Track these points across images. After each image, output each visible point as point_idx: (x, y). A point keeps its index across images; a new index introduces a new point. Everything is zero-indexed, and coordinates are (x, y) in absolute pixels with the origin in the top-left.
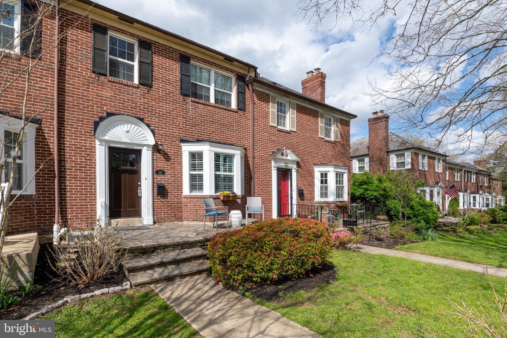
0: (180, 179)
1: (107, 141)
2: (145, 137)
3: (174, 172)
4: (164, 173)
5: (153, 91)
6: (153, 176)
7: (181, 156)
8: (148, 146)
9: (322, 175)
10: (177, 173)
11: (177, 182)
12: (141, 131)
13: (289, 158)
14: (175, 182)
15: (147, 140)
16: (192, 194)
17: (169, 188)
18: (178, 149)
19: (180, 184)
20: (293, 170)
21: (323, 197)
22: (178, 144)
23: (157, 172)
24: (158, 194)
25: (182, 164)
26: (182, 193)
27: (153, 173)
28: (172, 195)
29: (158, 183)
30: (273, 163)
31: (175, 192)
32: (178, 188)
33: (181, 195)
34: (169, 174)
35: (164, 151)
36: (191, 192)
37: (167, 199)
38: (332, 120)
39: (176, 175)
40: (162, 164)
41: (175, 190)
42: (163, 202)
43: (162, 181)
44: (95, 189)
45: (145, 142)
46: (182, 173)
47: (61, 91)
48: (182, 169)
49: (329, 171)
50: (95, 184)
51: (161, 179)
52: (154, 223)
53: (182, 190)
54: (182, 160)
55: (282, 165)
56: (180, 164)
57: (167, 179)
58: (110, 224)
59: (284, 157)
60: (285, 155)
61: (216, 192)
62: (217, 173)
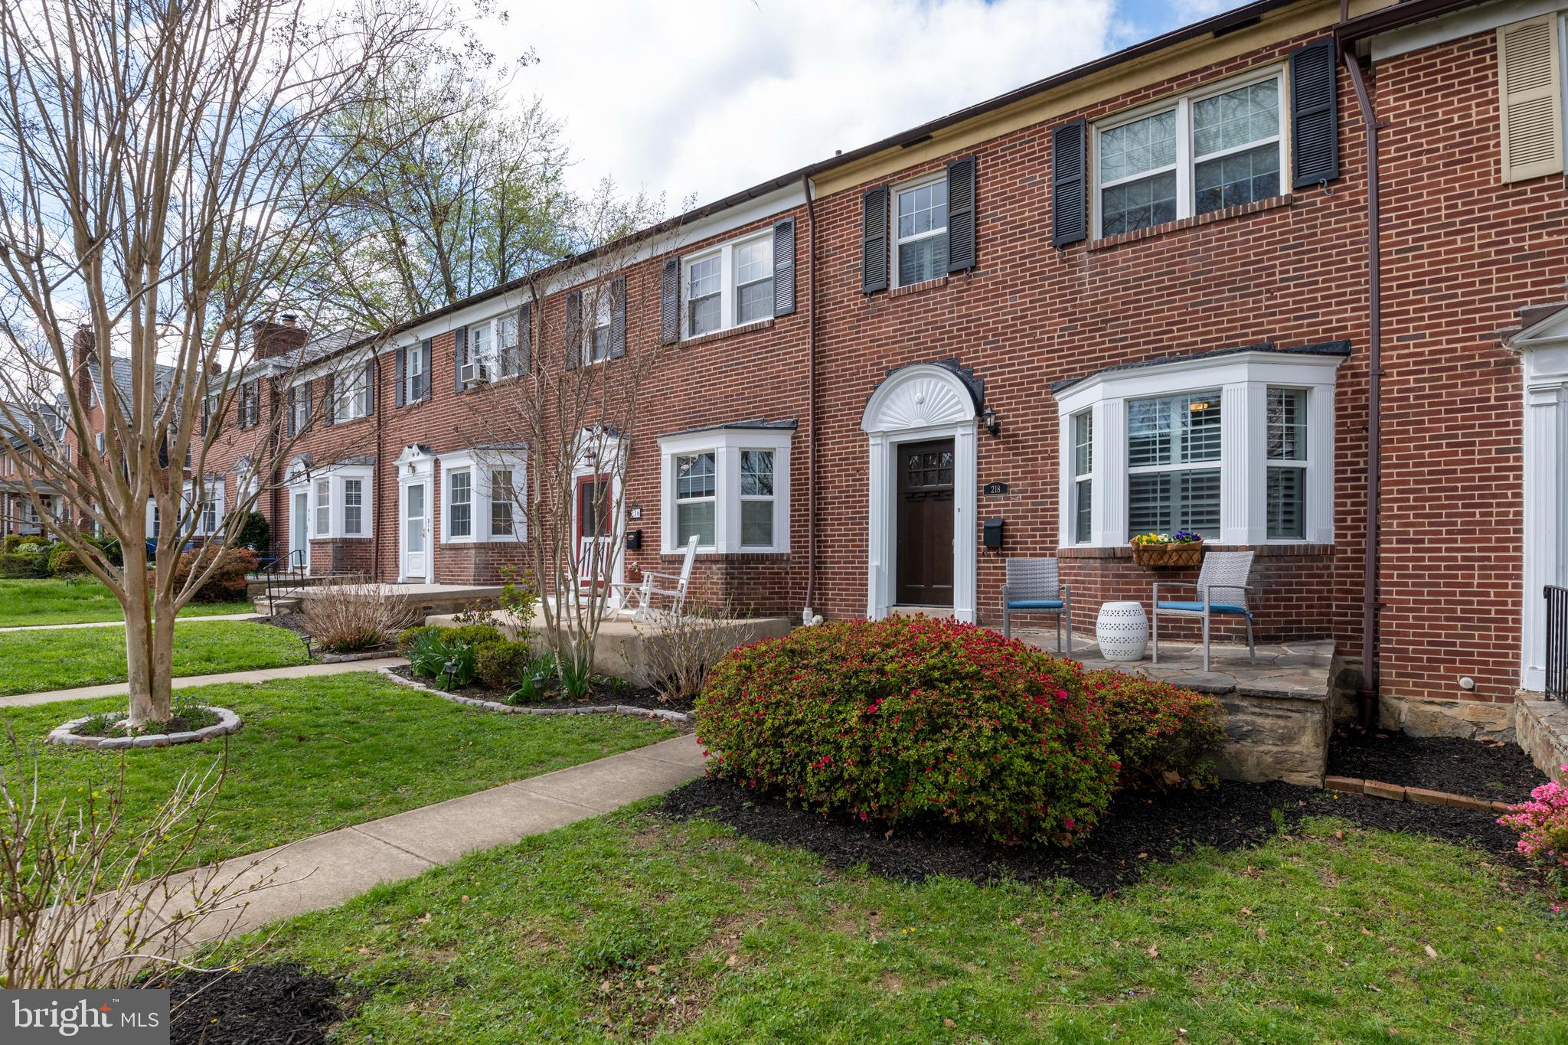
0: (1052, 503)
2: (956, 403)
3: (1034, 484)
4: (1004, 489)
5: (983, 279)
6: (979, 500)
7: (1056, 431)
8: (963, 424)
10: (1044, 484)
11: (1043, 510)
12: (949, 391)
14: (1036, 510)
15: (961, 410)
16: (1077, 545)
17: (1018, 530)
18: (1046, 413)
19: (1052, 516)
22: (1047, 399)
23: (989, 490)
24: (989, 548)
25: (1057, 457)
26: (1057, 542)
27: (979, 494)
28: (1028, 549)
29: (988, 519)
31: (1036, 543)
32: (1045, 529)
33: (1054, 549)
34: (1020, 492)
35: (1007, 429)
36: (1077, 540)
39: (1039, 491)
40: (1002, 468)
41: (1035, 536)
43: (999, 512)
45: (959, 417)
46: (1057, 483)
48: (1056, 470)
51: (1001, 508)
53: (1055, 536)
54: (1057, 444)
56: (1053, 457)
57: (1014, 505)
61: (1131, 537)
62: (1144, 469)
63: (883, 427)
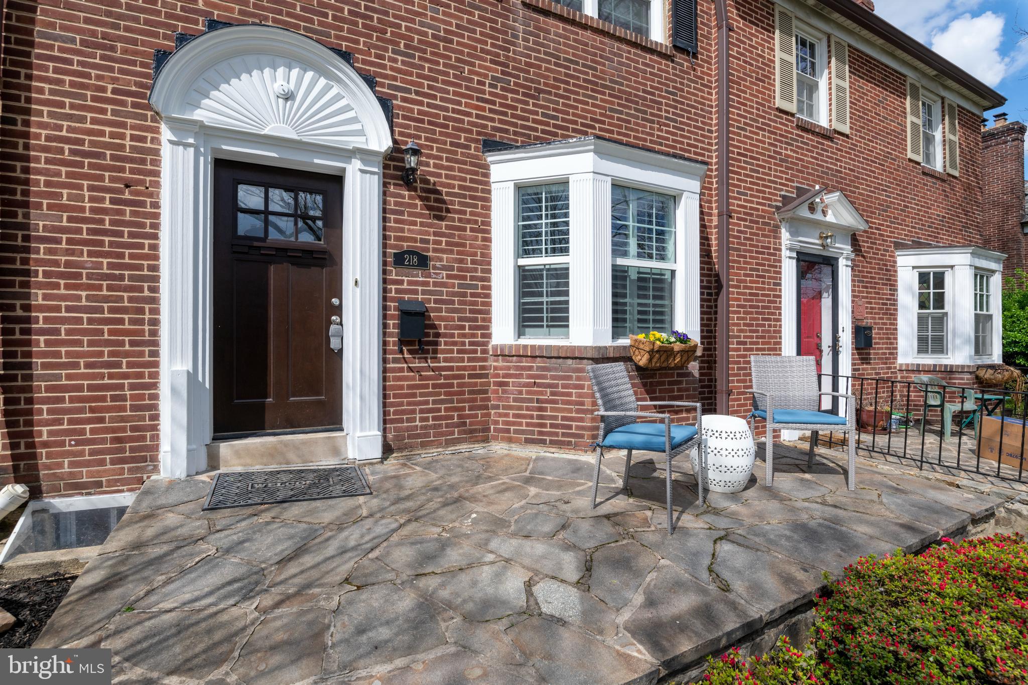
0: (483, 287)
1: (204, 131)
2: (355, 120)
3: (461, 261)
4: (423, 262)
6: (384, 272)
7: (488, 200)
8: (364, 154)
9: (923, 278)
10: (473, 262)
11: (472, 295)
12: (338, 98)
13: (830, 218)
14: (464, 295)
15: (361, 133)
16: (523, 341)
17: (442, 319)
18: (476, 173)
19: (483, 304)
20: (842, 262)
21: (926, 352)
22: (477, 157)
23: (400, 259)
24: (402, 342)
25: (489, 232)
26: (489, 336)
27: (385, 263)
28: (455, 344)
29: (400, 301)
30: (785, 235)
31: (464, 336)
32: (476, 320)
33: (486, 344)
34: (444, 268)
35: (427, 182)
36: (520, 334)
37: (435, 359)
38: (937, 109)
39: (468, 270)
40: (418, 230)
41: (463, 328)
42: (419, 370)
43: (416, 292)
44: (155, 322)
45: (356, 143)
46: (489, 263)
48: (488, 248)
49: (952, 267)
50: (155, 301)
51: (418, 286)
52: (387, 450)
53: (487, 328)
54: (489, 216)
55: (812, 242)
56: (484, 229)
57: (435, 284)
58: (213, 462)
59: (818, 216)
60: (819, 209)
61: (616, 335)
62: (620, 261)
63: (199, 115)
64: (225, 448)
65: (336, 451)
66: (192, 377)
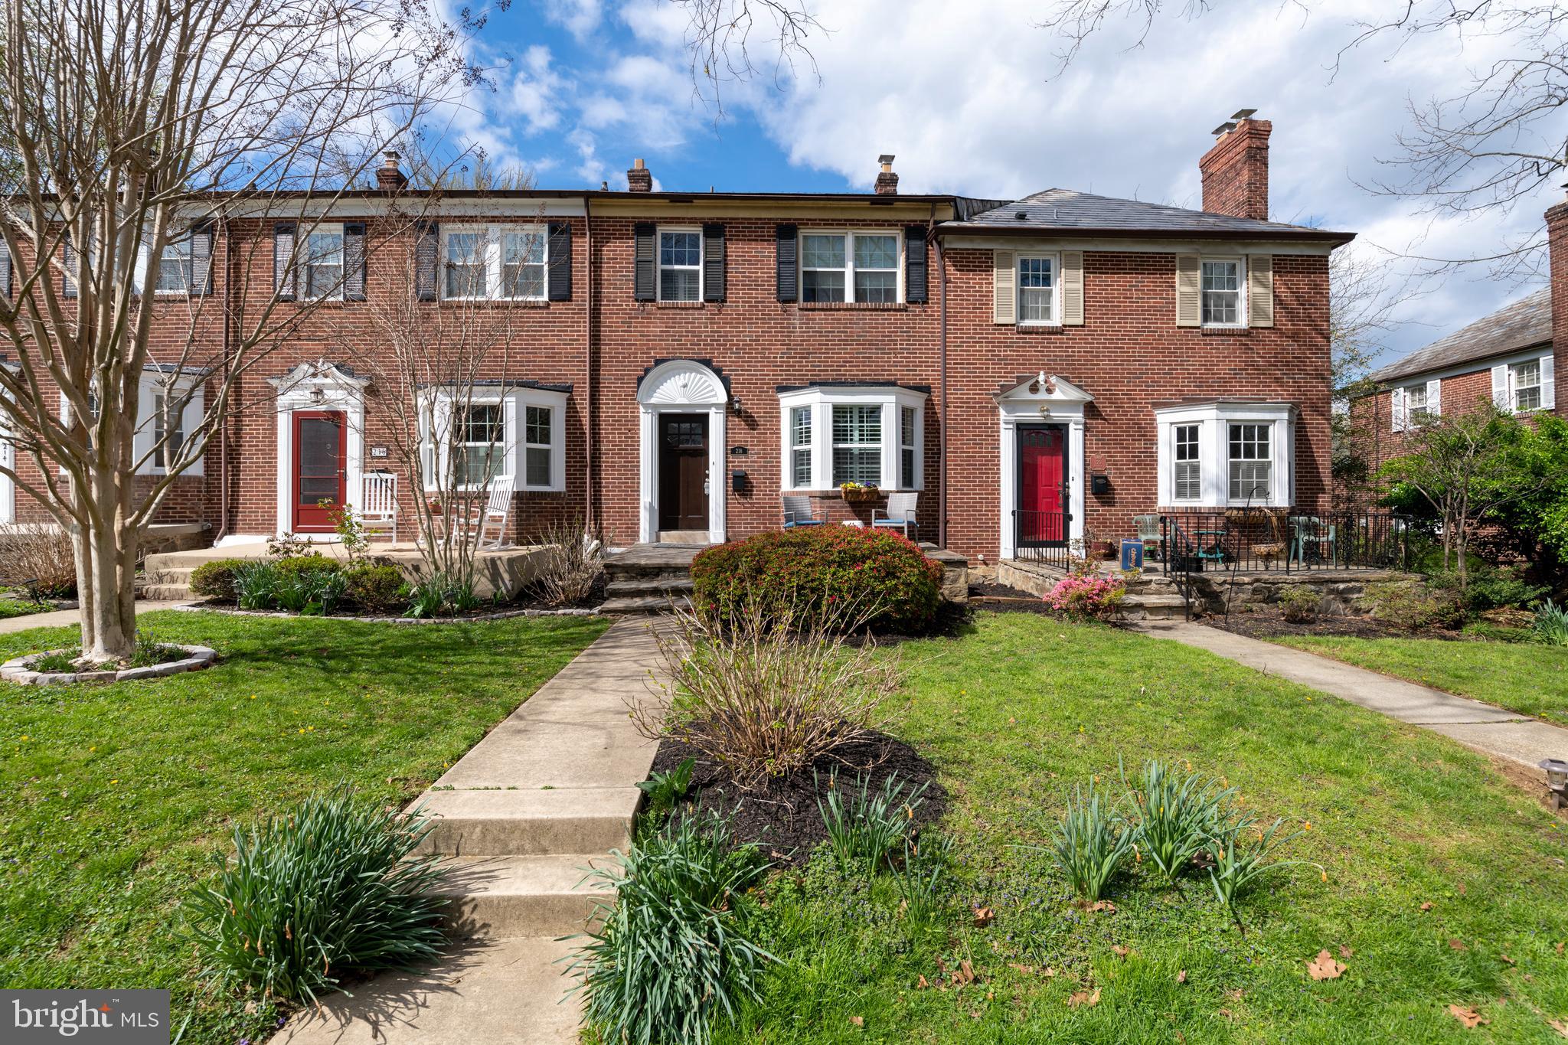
0: (775, 462)
1: (655, 406)
2: (713, 390)
3: (764, 449)
4: (745, 451)
5: (729, 308)
6: (726, 458)
7: (779, 417)
8: (717, 406)
9: (1181, 433)
10: (770, 449)
11: (770, 466)
12: (706, 381)
13: (1057, 395)
14: (766, 466)
15: (715, 395)
16: (798, 489)
17: (755, 479)
18: (772, 404)
19: (776, 470)
20: (1072, 427)
21: (1185, 496)
22: (773, 396)
23: (733, 451)
24: (735, 490)
25: (780, 433)
26: (778, 487)
27: (726, 454)
28: (761, 490)
29: (733, 471)
30: (1002, 413)
31: (766, 487)
32: (772, 479)
33: (777, 491)
34: (756, 453)
35: (747, 412)
36: (795, 486)
37: (751, 498)
39: (768, 454)
40: (743, 436)
41: (766, 482)
42: (743, 504)
43: (742, 466)
44: (639, 483)
45: (714, 401)
46: (780, 450)
47: (595, 339)
48: (779, 441)
49: (1202, 421)
50: (638, 474)
51: (741, 463)
53: (777, 482)
54: (780, 425)
55: (1033, 416)
56: (777, 432)
57: (751, 462)
58: (658, 540)
59: (1042, 395)
60: (1042, 389)
61: (835, 485)
62: (841, 446)
63: (653, 401)
64: (663, 534)
65: (707, 538)
66: (651, 504)
